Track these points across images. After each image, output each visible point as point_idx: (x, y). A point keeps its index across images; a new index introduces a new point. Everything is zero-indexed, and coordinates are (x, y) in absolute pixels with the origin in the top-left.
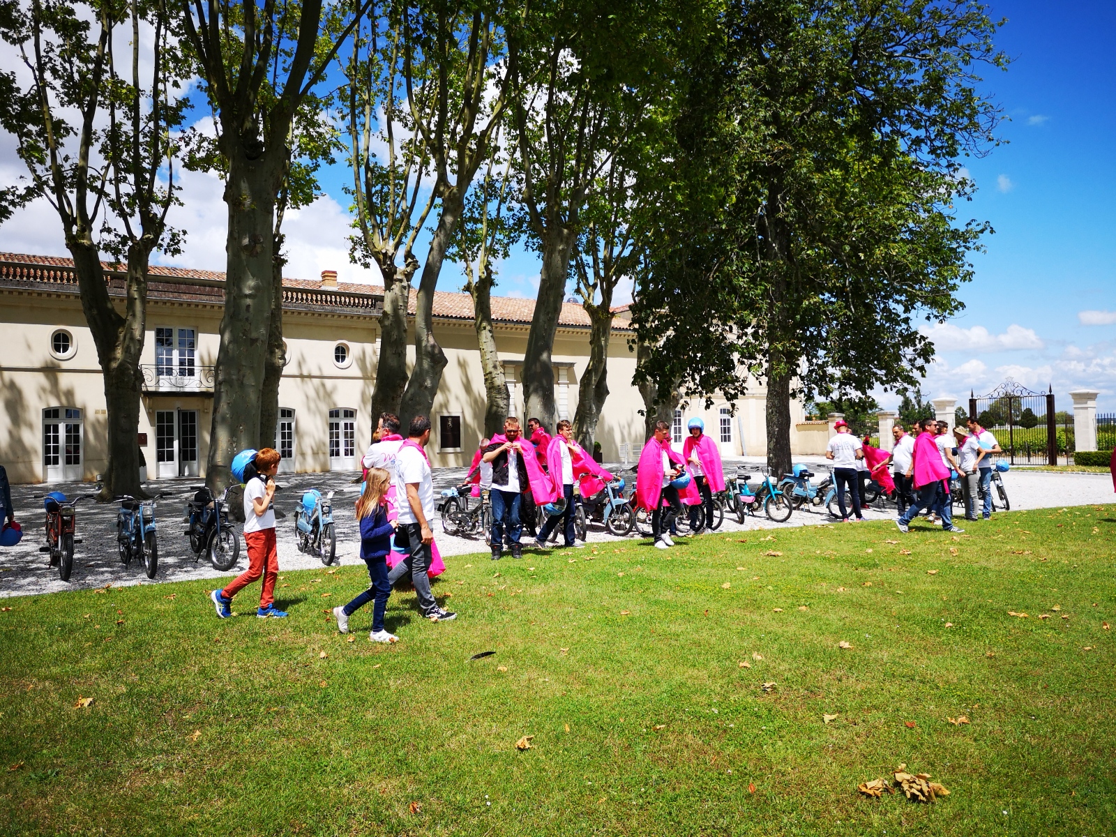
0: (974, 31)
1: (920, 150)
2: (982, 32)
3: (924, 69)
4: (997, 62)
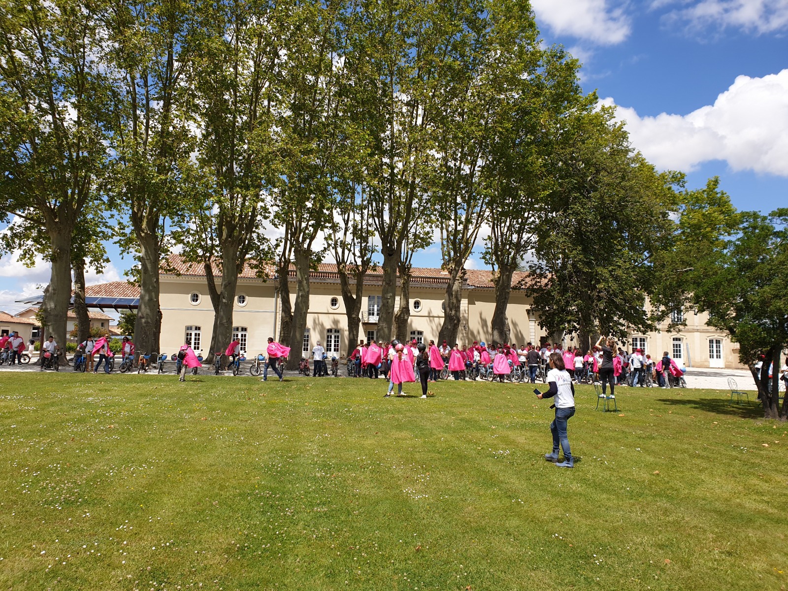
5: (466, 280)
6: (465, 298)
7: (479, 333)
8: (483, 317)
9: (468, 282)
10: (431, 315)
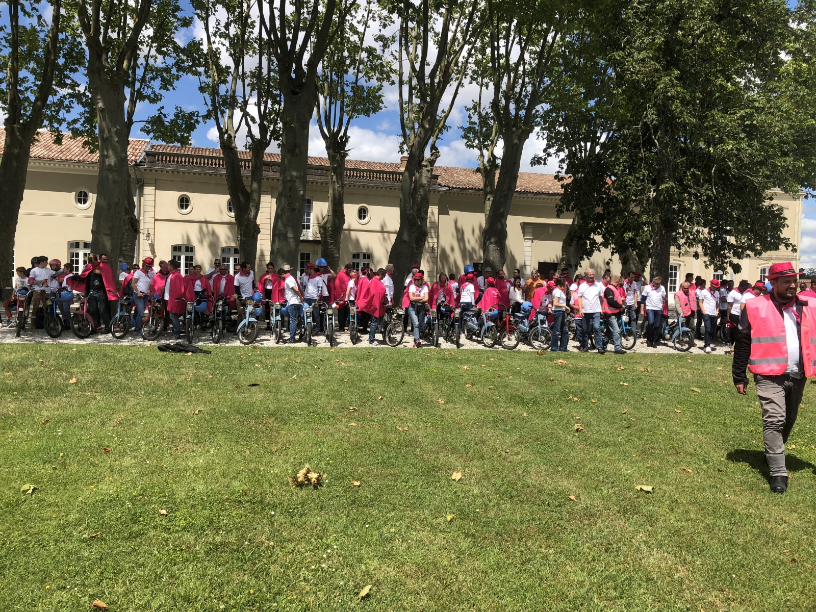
5: (436, 177)
6: (434, 204)
7: (452, 249)
8: (459, 225)
9: (439, 181)
10: (385, 230)
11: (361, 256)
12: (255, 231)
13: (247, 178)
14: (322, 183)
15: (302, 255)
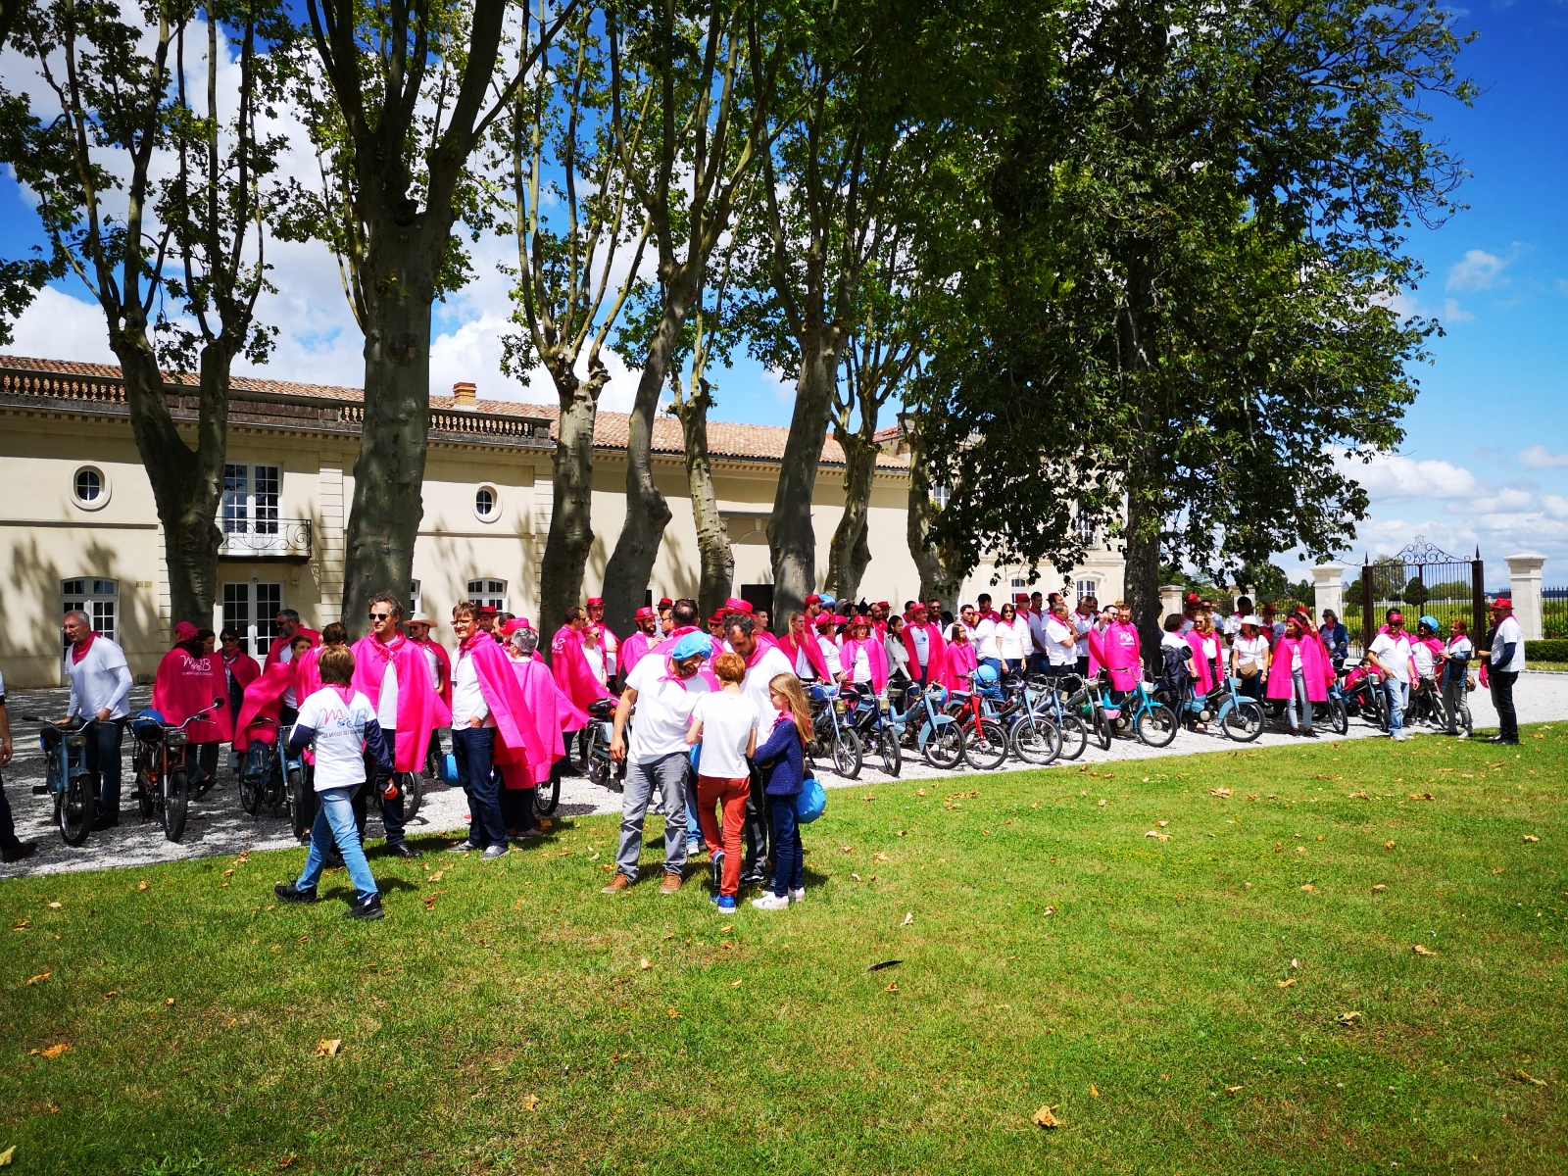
0: (1429, 50)
1: (1342, 218)
2: (1441, 51)
3: (1350, 103)
4: (1460, 94)
6: (544, 478)
11: (486, 587)
12: (212, 539)
13: (188, 425)
14: (304, 434)
15: (262, 590)
